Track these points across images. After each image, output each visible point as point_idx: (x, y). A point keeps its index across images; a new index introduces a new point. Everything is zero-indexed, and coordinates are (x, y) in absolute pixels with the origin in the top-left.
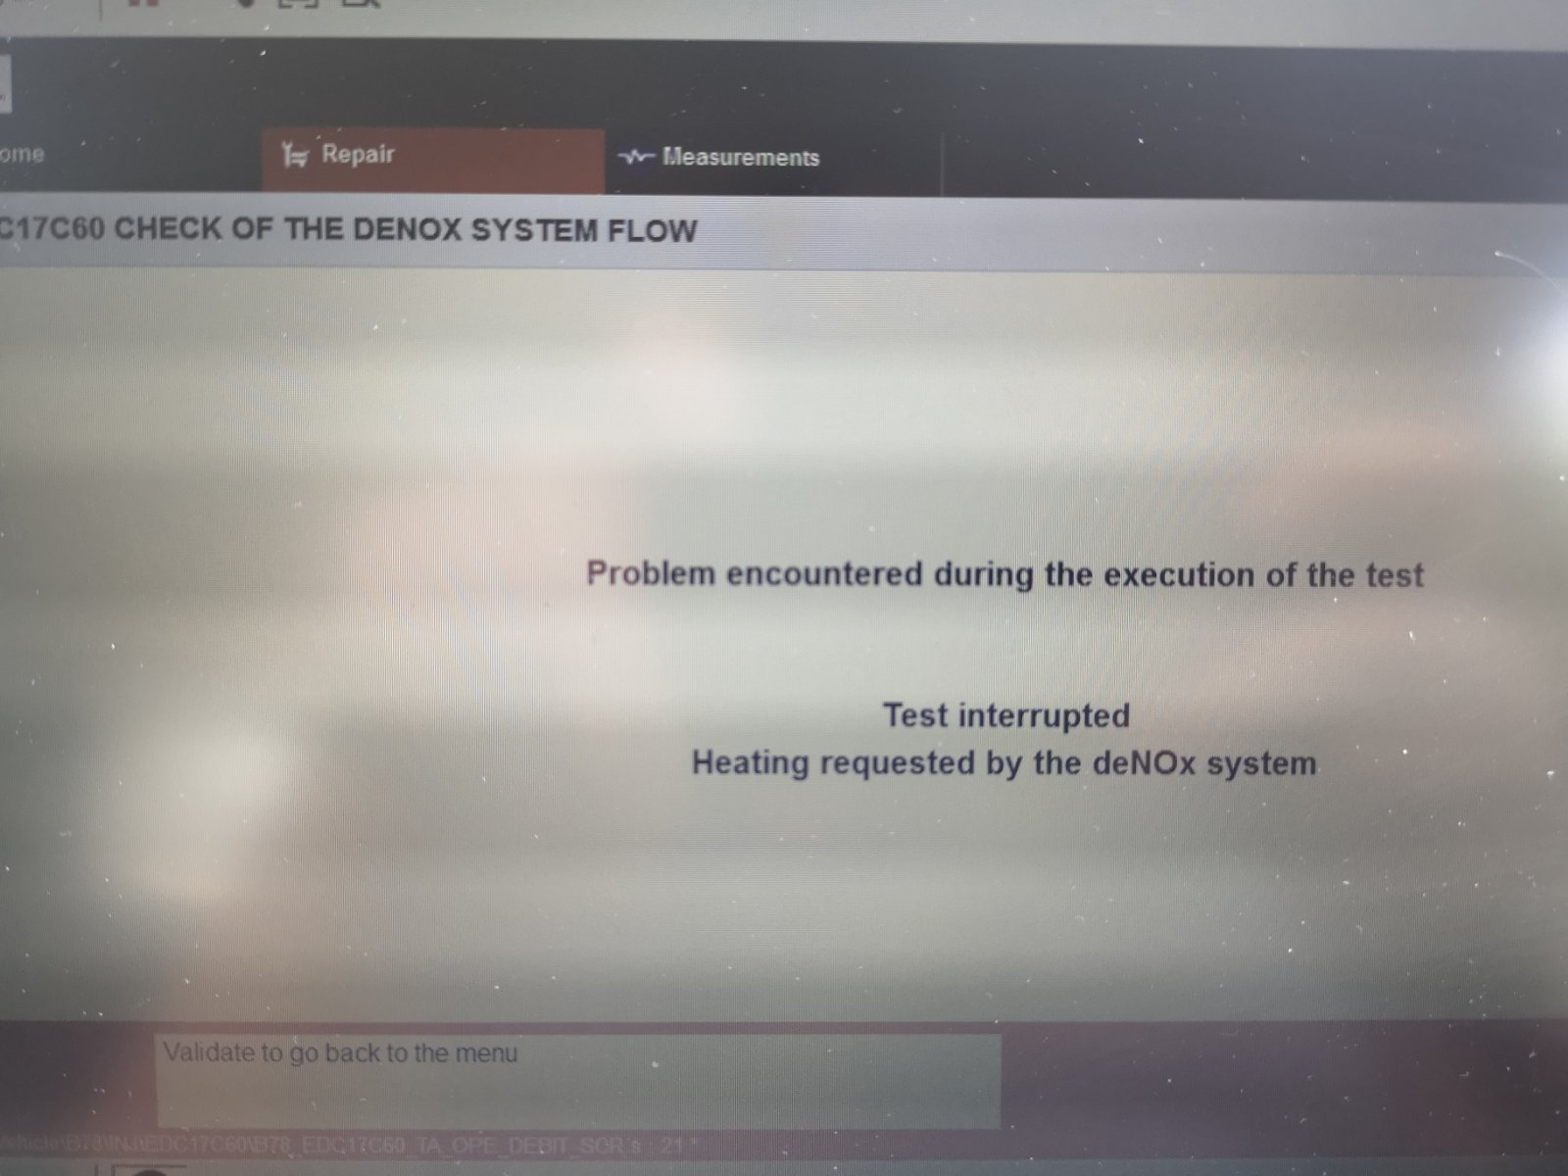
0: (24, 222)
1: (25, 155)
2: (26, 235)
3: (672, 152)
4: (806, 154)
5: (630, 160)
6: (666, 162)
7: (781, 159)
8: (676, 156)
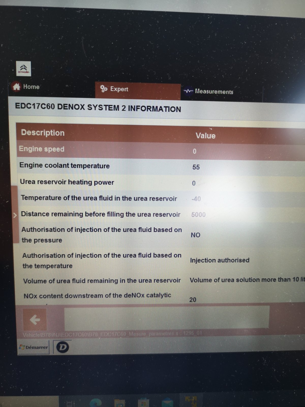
0: (34, 104)
1: (34, 87)
2: (34, 108)
3: (197, 90)
4: (230, 91)
5: (187, 92)
6: (196, 93)
7: (224, 92)
8: (198, 91)
